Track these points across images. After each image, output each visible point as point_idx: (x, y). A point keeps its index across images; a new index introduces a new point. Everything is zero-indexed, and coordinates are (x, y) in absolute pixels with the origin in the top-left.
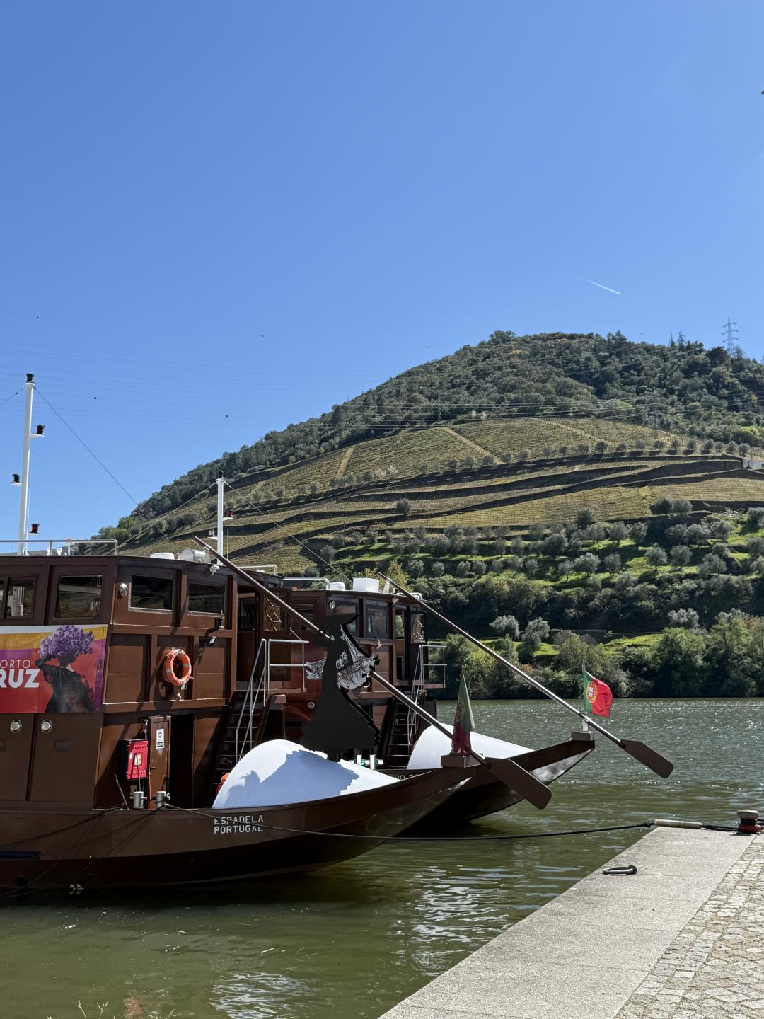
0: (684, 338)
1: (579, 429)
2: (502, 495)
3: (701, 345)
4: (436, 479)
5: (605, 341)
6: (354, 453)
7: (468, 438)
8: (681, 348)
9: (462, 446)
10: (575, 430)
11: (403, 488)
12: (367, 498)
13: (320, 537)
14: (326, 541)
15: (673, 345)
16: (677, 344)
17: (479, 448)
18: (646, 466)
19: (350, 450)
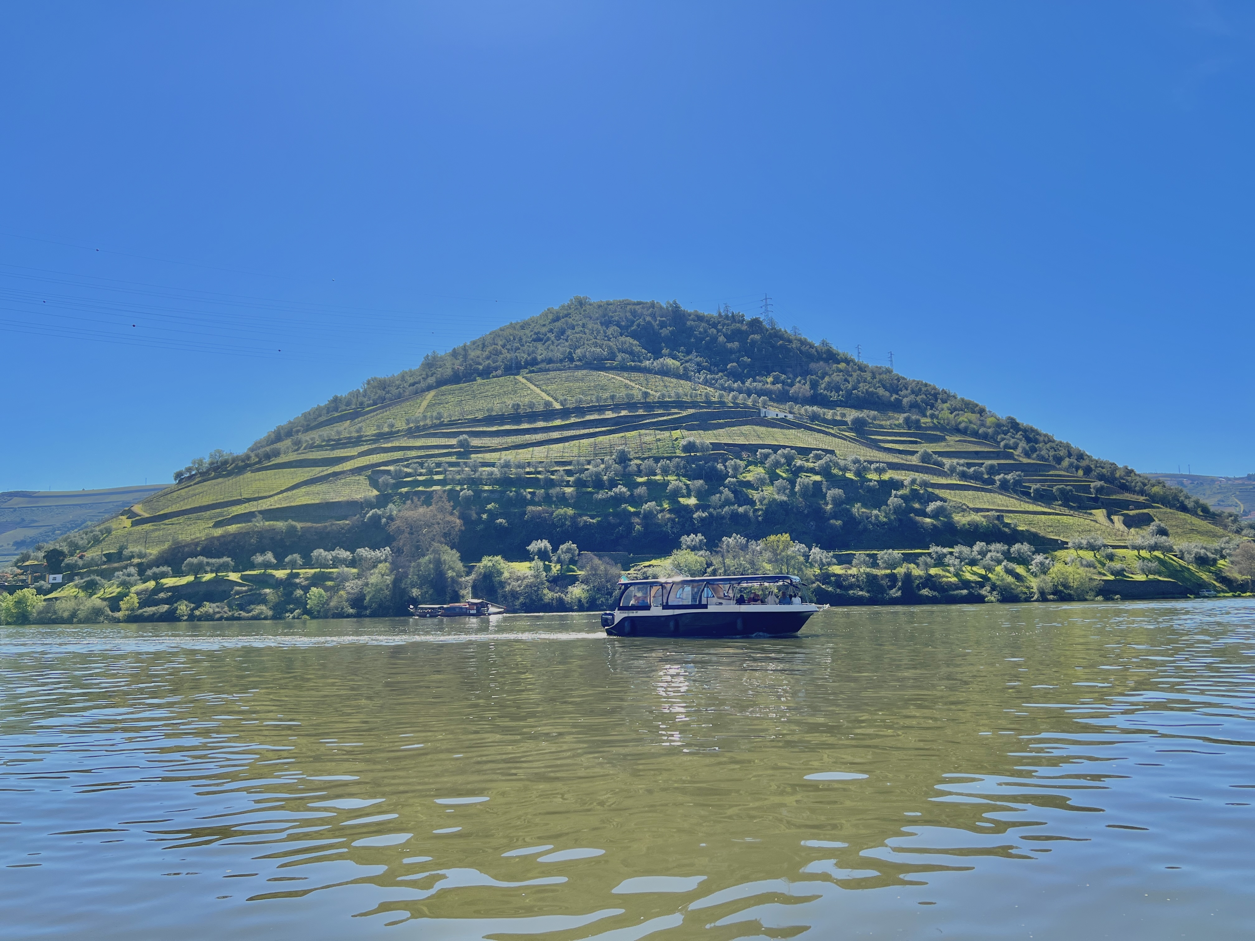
0: (729, 308)
1: (631, 380)
2: (555, 435)
3: (743, 316)
4: (501, 419)
5: (663, 308)
6: (435, 396)
7: (535, 385)
8: (727, 317)
9: (529, 392)
10: (627, 382)
11: (469, 427)
12: (434, 435)
13: (382, 468)
14: (388, 472)
15: (720, 315)
16: (723, 314)
17: (544, 395)
18: (679, 413)
19: (432, 393)
